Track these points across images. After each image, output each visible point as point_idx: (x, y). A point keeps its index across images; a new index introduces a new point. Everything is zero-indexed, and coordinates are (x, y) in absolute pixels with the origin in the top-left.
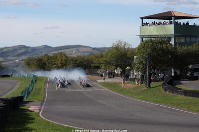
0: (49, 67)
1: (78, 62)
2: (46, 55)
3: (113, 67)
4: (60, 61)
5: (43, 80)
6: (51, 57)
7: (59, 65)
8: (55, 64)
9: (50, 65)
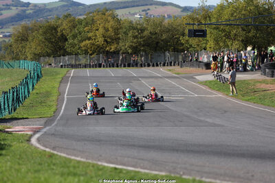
0: (73, 45)
1: (146, 33)
2: (66, 17)
3: (236, 44)
4: (101, 30)
5: (59, 74)
6: (80, 22)
7: (100, 41)
8: (89, 39)
9: (76, 41)
